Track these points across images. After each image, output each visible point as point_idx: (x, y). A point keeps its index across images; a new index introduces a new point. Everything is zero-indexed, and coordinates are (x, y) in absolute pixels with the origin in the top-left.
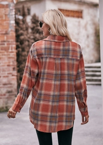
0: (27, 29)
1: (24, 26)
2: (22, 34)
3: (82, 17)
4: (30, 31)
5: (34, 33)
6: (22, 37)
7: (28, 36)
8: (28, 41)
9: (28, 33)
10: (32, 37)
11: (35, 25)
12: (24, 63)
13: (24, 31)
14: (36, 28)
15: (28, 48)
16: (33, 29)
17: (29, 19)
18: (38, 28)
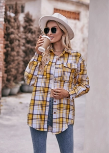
0: (18, 28)
1: (16, 24)
2: (12, 33)
3: (78, 19)
4: (22, 29)
5: (25, 33)
6: (12, 36)
7: (19, 35)
8: (19, 41)
9: (19, 32)
10: (24, 37)
11: (27, 24)
12: (12, 63)
13: (14, 29)
14: (28, 27)
15: (18, 48)
16: (25, 28)
17: (21, 17)
18: (31, 27)
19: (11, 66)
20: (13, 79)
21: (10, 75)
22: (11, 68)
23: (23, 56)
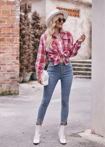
0: (28, 25)
1: (26, 22)
2: (23, 29)
3: (78, 16)
4: (31, 26)
5: (34, 29)
6: (24, 32)
7: (29, 31)
8: (29, 35)
9: (29, 28)
10: (32, 32)
11: (35, 22)
12: (24, 55)
13: (25, 26)
14: (36, 24)
15: (28, 41)
16: (33, 25)
17: (30, 16)
18: (39, 24)
19: (23, 57)
20: (25, 68)
21: (23, 65)
22: (23, 59)
23: (32, 49)
